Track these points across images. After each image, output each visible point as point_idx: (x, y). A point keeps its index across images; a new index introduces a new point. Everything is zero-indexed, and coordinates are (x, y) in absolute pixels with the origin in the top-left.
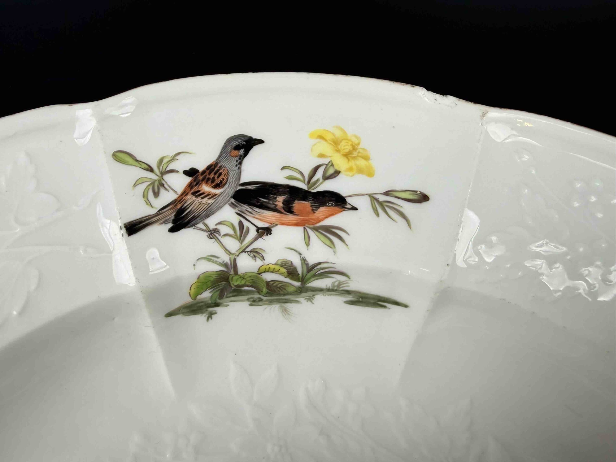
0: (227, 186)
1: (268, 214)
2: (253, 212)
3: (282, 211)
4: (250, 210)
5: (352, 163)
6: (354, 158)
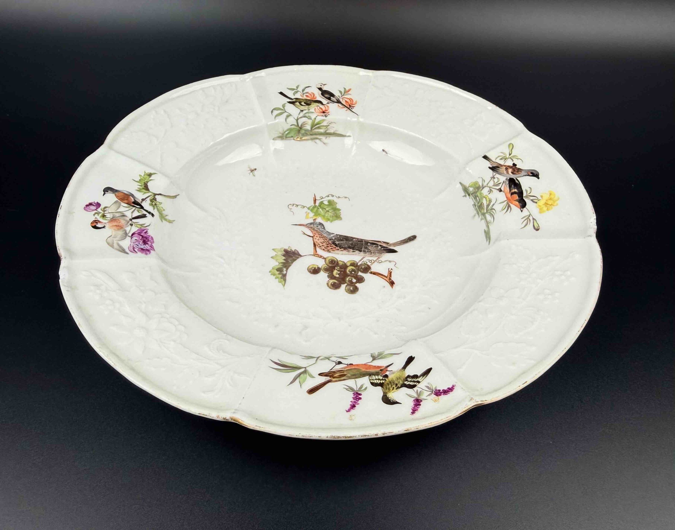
1: (508, 189)
3: (511, 192)
4: (507, 184)
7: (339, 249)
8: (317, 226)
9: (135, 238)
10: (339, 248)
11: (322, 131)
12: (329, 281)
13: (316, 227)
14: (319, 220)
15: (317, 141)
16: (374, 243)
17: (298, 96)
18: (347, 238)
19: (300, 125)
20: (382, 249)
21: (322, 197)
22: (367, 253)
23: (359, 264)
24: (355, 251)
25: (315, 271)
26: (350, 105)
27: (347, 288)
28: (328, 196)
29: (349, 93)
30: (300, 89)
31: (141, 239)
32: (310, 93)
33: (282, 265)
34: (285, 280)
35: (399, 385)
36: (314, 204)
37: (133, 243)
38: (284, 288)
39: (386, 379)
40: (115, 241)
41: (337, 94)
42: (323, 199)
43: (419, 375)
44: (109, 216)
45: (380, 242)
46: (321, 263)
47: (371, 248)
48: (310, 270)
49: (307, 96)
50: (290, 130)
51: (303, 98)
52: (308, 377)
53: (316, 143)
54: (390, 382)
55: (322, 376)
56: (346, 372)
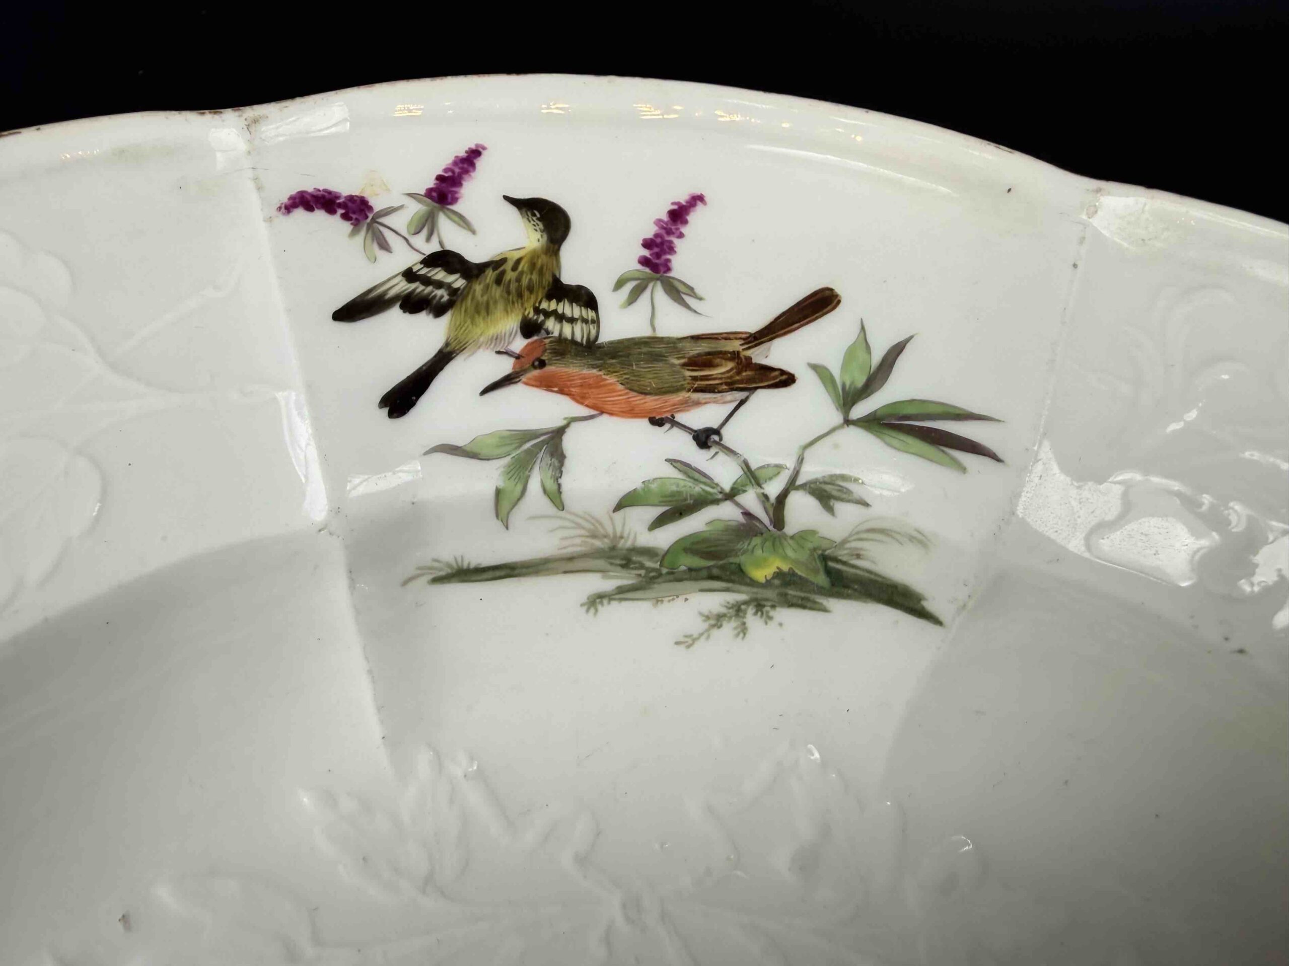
35: (490, 275)
39: (531, 315)
52: (836, 371)
54: (520, 295)
55: (783, 372)
56: (684, 378)
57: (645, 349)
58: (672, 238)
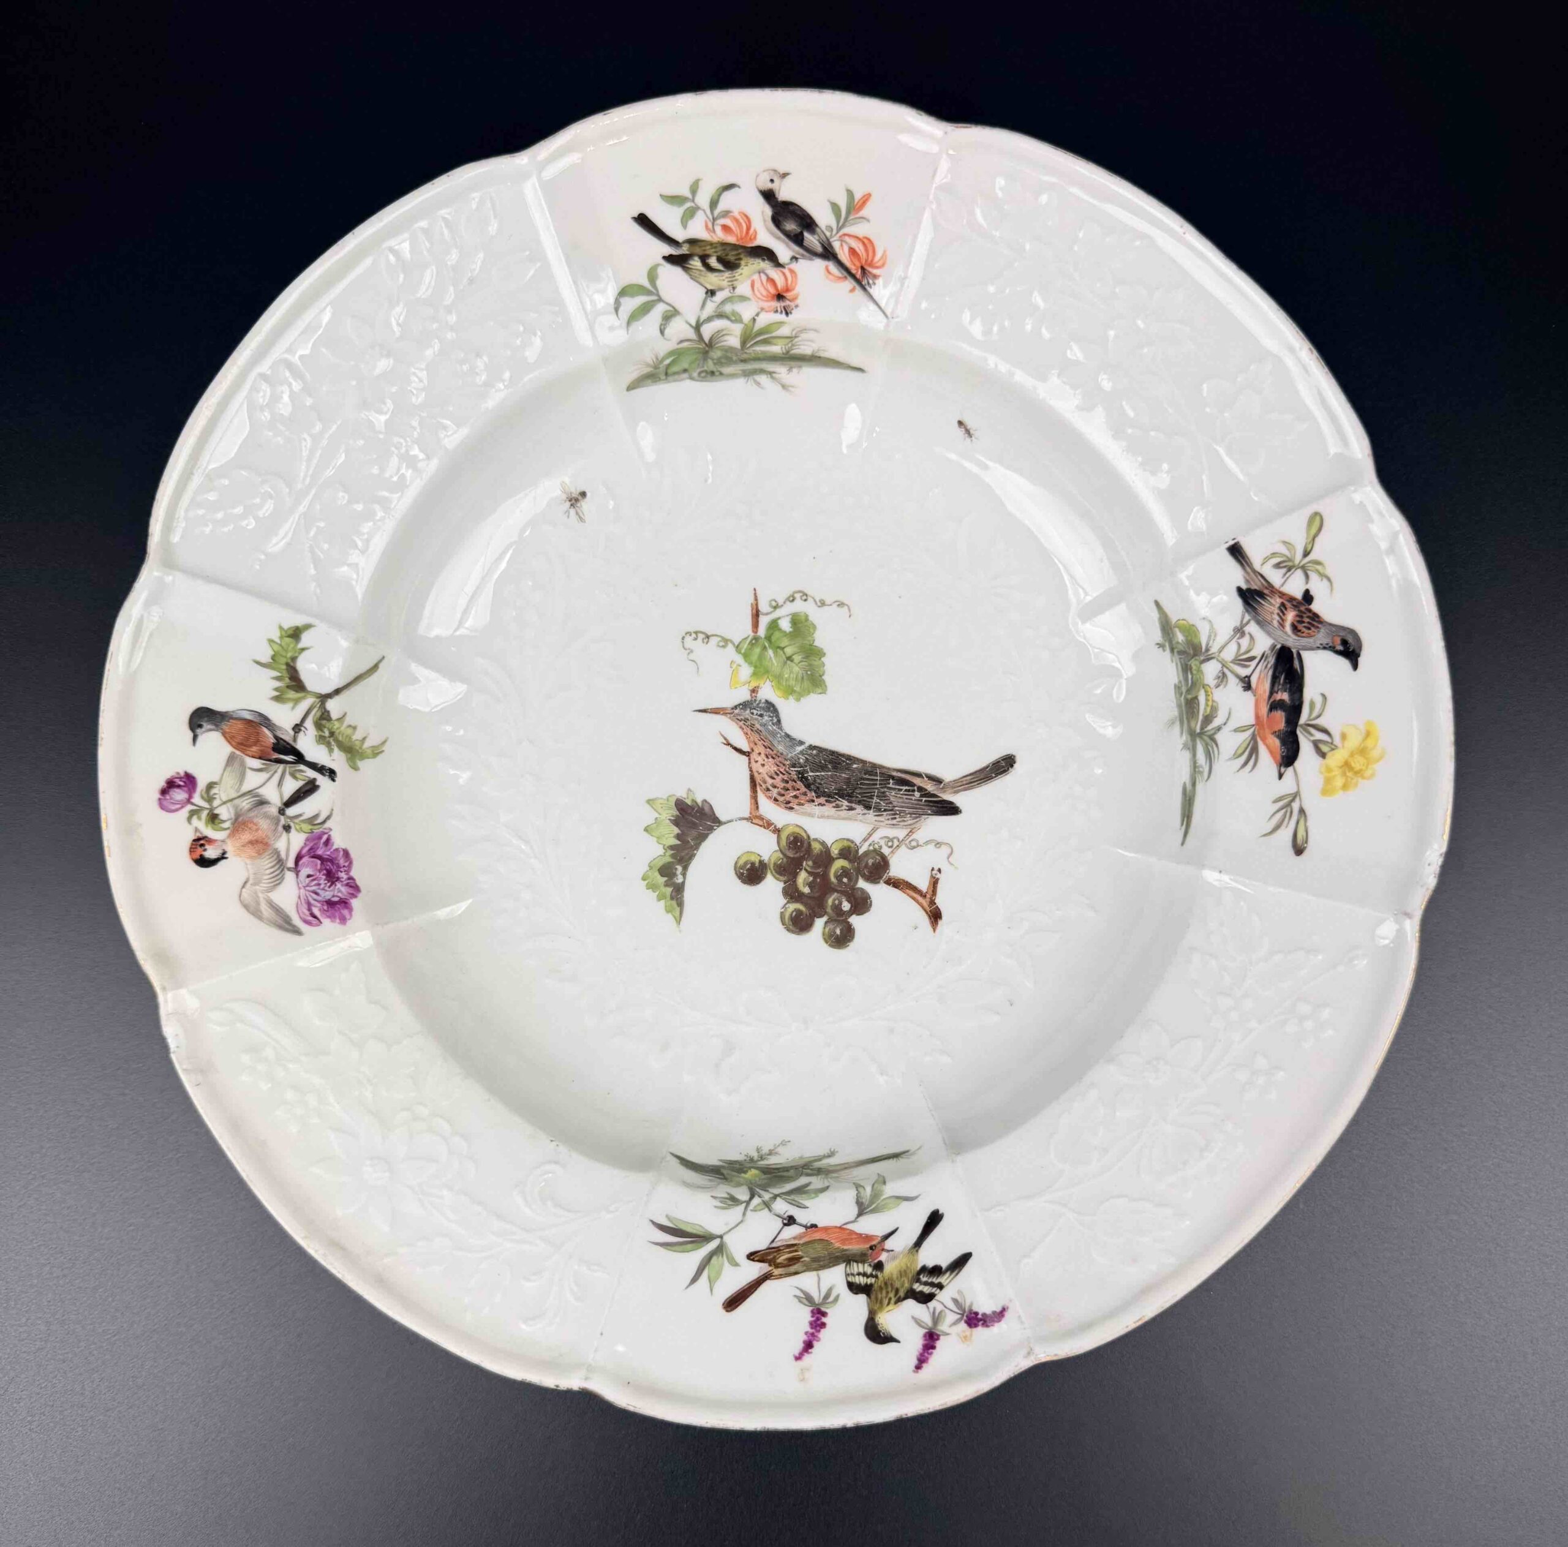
0: (1297, 638)
1: (1267, 685)
2: (1267, 669)
3: (1272, 700)
4: (1269, 666)
5: (1337, 772)
6: (1344, 774)
7: (815, 799)
8: (761, 715)
9: (305, 871)
10: (814, 794)
11: (776, 349)
12: (787, 906)
13: (760, 718)
14: (768, 692)
15: (763, 379)
16: (904, 780)
17: (697, 229)
18: (836, 760)
19: (706, 338)
20: (924, 799)
21: (774, 604)
22: (885, 813)
23: (861, 852)
24: (853, 805)
25: (752, 874)
26: (863, 268)
27: (827, 930)
28: (791, 599)
29: (861, 214)
30: (703, 199)
31: (320, 871)
32: (739, 217)
33: (672, 856)
34: (681, 904)
35: (902, 1294)
36: (753, 631)
37: (304, 887)
38: (679, 927)
39: (879, 1274)
40: (260, 895)
41: (823, 218)
42: (778, 610)
43: (944, 1265)
44: (225, 813)
45: (918, 775)
46: (767, 847)
47: (896, 796)
48: (741, 871)
49: (725, 228)
50: (677, 354)
51: (715, 239)
52: (726, 1263)
53: (758, 384)
54: (886, 1284)
55: (753, 1260)
56: (801, 1250)
57: (822, 1263)
58: (811, 1331)
